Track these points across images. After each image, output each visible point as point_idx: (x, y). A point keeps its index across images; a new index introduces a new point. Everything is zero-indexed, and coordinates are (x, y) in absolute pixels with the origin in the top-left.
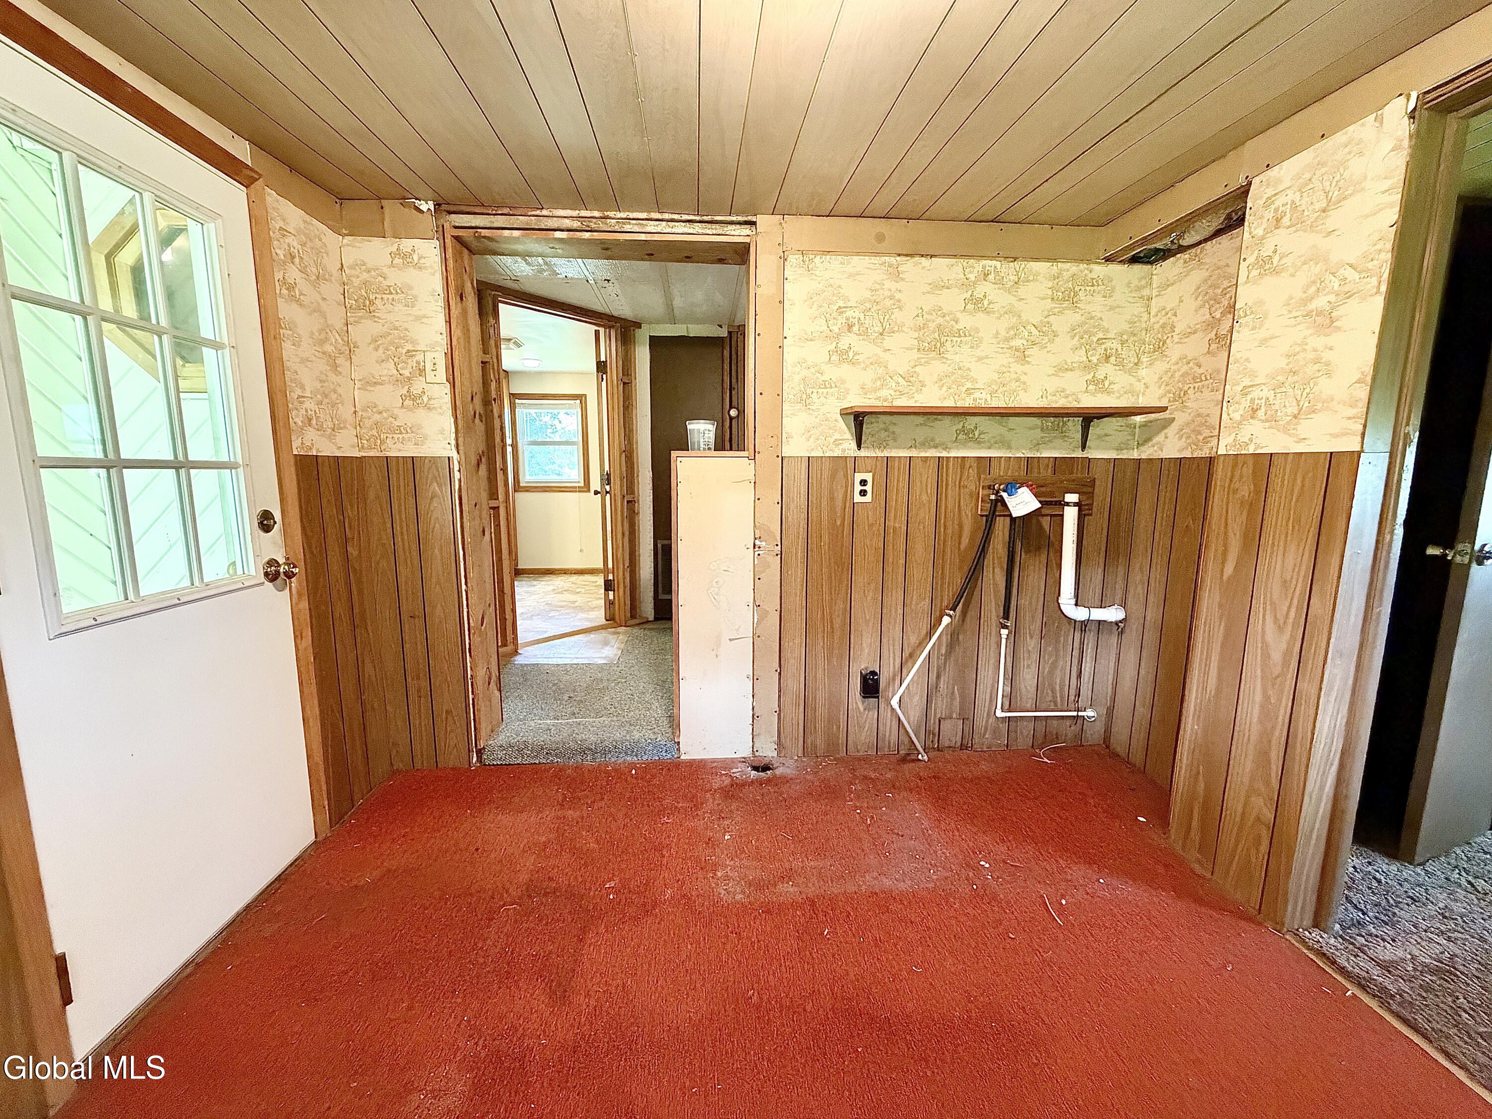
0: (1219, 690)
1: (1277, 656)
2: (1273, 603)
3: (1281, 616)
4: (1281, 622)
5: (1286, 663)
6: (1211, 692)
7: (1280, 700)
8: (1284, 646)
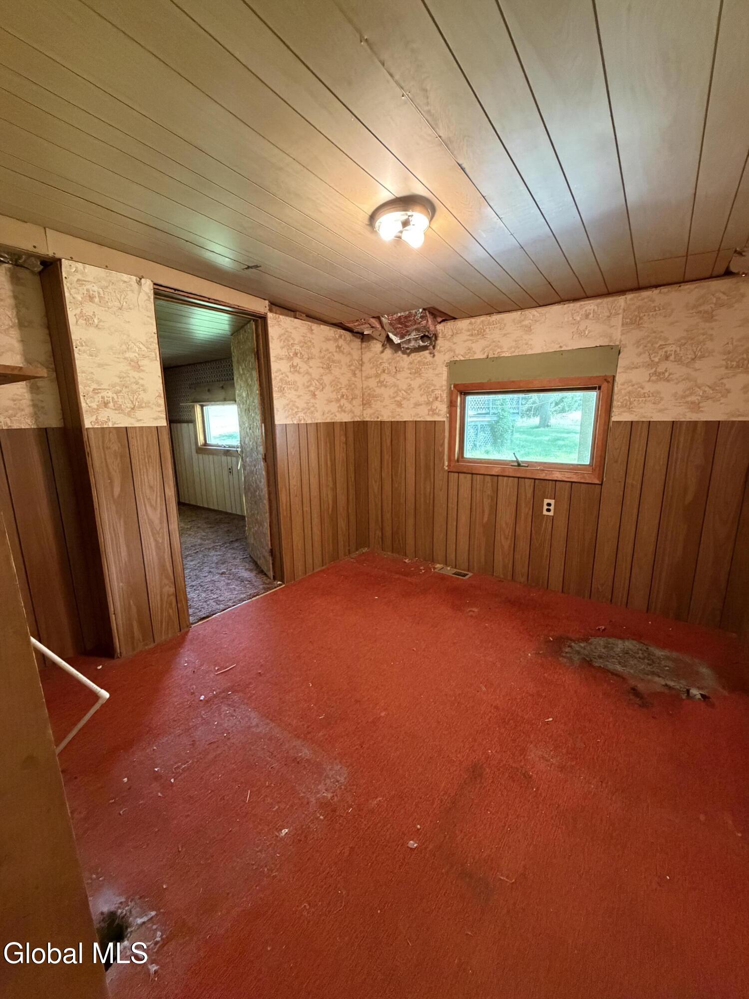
0: (130, 555)
1: (157, 522)
2: (149, 499)
3: (153, 503)
4: (154, 505)
5: (161, 522)
6: (125, 559)
7: (163, 539)
8: (159, 515)
